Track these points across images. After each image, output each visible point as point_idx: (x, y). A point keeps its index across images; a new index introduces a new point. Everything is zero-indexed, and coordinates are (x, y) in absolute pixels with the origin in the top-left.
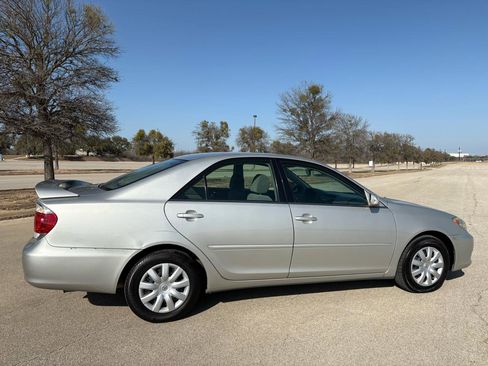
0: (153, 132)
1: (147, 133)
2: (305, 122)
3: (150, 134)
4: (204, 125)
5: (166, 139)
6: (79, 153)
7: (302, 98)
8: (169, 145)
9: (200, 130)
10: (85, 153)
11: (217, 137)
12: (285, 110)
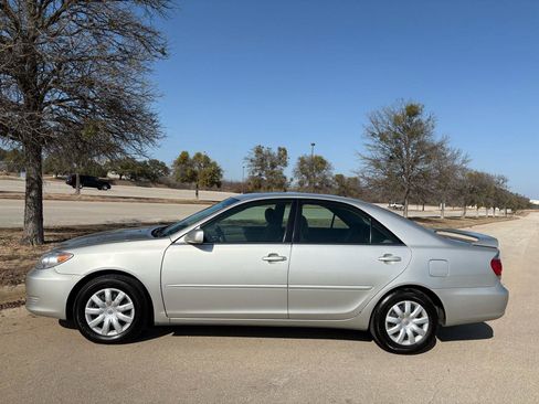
0: (199, 155)
1: (192, 156)
2: (398, 152)
3: (195, 158)
4: (259, 151)
5: (214, 164)
6: (111, 175)
7: (397, 121)
8: (217, 171)
9: (253, 156)
10: (118, 176)
11: (273, 166)
12: (373, 135)
